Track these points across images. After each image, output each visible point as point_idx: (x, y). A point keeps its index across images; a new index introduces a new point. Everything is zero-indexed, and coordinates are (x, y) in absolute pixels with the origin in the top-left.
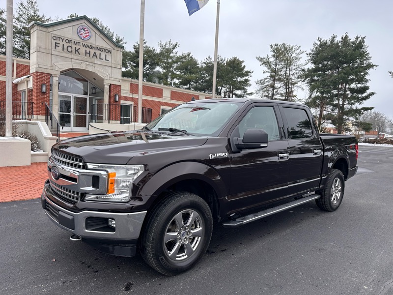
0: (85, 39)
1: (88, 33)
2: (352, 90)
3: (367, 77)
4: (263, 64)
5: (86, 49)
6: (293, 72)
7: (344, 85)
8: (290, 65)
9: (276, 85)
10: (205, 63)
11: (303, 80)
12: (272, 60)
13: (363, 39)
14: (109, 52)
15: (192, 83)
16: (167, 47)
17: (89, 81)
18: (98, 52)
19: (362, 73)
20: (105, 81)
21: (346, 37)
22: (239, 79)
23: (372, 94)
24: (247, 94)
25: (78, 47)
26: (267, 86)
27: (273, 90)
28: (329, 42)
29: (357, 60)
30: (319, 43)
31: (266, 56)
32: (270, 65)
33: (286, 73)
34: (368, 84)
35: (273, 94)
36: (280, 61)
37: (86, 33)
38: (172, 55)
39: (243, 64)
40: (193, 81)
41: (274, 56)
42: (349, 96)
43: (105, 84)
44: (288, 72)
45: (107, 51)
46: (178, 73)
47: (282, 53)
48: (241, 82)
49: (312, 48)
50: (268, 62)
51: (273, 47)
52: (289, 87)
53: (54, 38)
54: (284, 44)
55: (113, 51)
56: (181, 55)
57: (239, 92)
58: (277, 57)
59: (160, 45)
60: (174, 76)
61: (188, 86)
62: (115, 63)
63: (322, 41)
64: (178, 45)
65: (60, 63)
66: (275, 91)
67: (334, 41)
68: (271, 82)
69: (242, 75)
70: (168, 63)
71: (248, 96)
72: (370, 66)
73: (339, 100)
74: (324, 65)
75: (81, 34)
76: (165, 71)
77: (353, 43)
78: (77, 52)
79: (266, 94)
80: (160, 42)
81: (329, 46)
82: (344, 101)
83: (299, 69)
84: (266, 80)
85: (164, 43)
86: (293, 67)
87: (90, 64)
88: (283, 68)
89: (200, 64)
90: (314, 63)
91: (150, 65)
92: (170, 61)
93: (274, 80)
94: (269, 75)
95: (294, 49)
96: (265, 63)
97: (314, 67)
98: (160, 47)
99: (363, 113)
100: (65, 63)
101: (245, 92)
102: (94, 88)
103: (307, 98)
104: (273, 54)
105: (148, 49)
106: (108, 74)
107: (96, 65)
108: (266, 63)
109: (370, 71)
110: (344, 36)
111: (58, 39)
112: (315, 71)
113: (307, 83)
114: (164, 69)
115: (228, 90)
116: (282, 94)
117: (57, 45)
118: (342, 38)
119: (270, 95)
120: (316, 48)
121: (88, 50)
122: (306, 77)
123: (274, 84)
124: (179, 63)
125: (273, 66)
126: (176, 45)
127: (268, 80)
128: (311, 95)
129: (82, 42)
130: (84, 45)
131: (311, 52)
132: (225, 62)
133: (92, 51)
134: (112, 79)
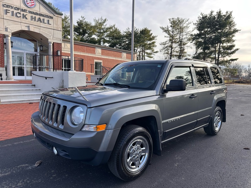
0: (31, 7)
1: (34, 2)
2: (224, 48)
3: (234, 38)
4: (164, 31)
5: (32, 15)
6: (185, 36)
7: (219, 44)
8: (182, 32)
9: (173, 46)
10: (126, 32)
11: (191, 41)
12: (170, 29)
13: (231, 13)
14: (52, 18)
15: (117, 46)
16: (100, 22)
17: (37, 41)
18: (42, 18)
19: (231, 36)
20: (49, 41)
21: (220, 12)
22: (149, 42)
23: (237, 49)
24: (154, 53)
25: (25, 14)
26: (167, 47)
27: (172, 49)
28: (208, 16)
29: (227, 27)
30: (202, 16)
31: (166, 27)
32: (169, 32)
33: (180, 37)
34: (234, 43)
35: (171, 52)
36: (176, 30)
37: (32, 3)
38: (103, 27)
39: (151, 32)
40: (118, 45)
41: (171, 26)
42: (222, 52)
43: (49, 42)
44: (181, 37)
45: (49, 17)
46: (108, 39)
47: (177, 24)
48: (150, 44)
49: (197, 20)
50: (168, 31)
51: (171, 20)
52: (182, 47)
53: (5, 6)
54: (178, 18)
55: (54, 17)
56: (109, 27)
57: (148, 51)
58: (174, 27)
59: (95, 20)
60: (105, 41)
61: (115, 48)
62: (56, 26)
63: (203, 15)
64: (107, 20)
65: (11, 26)
66: (173, 49)
67: (212, 15)
68: (170, 43)
69: (150, 39)
70: (101, 33)
71: (155, 54)
72: (235, 31)
73: (215, 55)
74: (205, 32)
75: (28, 4)
76: (98, 38)
77: (224, 16)
78: (25, 17)
79: (166, 52)
80: (94, 19)
81: (209, 18)
82: (219, 55)
83: (188, 35)
84: (167, 43)
85: (97, 19)
86: (184, 33)
87: (36, 27)
88: (177, 34)
89: (122, 33)
90: (199, 30)
91: (88, 34)
92: (102, 31)
93: (172, 43)
94: (168, 39)
95: (185, 21)
96: (165, 31)
97: (199, 33)
98: (95, 22)
99: (231, 63)
100: (16, 26)
101: (153, 51)
102: (41, 46)
103: (194, 54)
104: (171, 25)
105: (87, 23)
106: (51, 35)
107: (41, 28)
108: (167, 31)
109: (236, 34)
110: (219, 11)
111: (8, 6)
112: (199, 35)
113: (194, 44)
114: (98, 37)
115: (141, 50)
116: (177, 52)
117: (8, 11)
118: (217, 13)
119: (169, 53)
120: (200, 20)
121: (34, 16)
122: (193, 39)
123: (172, 45)
124: (108, 33)
125: (171, 33)
126: (105, 20)
127: (168, 42)
128: (197, 52)
129: (28, 9)
130: (30, 12)
131: (197, 23)
132: (139, 31)
133: (37, 17)
134: (55, 39)
